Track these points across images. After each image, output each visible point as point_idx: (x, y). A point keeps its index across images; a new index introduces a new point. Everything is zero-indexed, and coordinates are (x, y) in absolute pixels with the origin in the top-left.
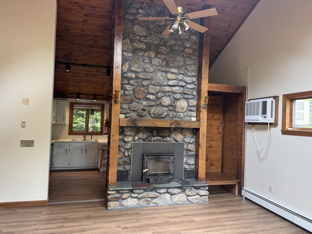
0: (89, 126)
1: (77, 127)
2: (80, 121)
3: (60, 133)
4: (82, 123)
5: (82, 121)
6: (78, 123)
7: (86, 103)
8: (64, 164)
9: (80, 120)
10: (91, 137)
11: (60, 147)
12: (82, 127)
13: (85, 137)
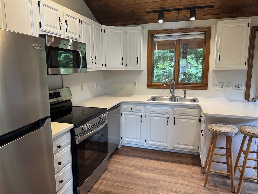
0: (180, 72)
1: (165, 74)
2: (168, 66)
3: (135, 85)
4: (171, 68)
5: (170, 66)
6: (165, 69)
7: (176, 29)
8: (138, 139)
9: (167, 64)
10: (185, 93)
11: (131, 110)
12: (171, 74)
13: (173, 93)
